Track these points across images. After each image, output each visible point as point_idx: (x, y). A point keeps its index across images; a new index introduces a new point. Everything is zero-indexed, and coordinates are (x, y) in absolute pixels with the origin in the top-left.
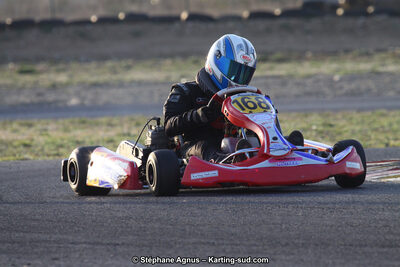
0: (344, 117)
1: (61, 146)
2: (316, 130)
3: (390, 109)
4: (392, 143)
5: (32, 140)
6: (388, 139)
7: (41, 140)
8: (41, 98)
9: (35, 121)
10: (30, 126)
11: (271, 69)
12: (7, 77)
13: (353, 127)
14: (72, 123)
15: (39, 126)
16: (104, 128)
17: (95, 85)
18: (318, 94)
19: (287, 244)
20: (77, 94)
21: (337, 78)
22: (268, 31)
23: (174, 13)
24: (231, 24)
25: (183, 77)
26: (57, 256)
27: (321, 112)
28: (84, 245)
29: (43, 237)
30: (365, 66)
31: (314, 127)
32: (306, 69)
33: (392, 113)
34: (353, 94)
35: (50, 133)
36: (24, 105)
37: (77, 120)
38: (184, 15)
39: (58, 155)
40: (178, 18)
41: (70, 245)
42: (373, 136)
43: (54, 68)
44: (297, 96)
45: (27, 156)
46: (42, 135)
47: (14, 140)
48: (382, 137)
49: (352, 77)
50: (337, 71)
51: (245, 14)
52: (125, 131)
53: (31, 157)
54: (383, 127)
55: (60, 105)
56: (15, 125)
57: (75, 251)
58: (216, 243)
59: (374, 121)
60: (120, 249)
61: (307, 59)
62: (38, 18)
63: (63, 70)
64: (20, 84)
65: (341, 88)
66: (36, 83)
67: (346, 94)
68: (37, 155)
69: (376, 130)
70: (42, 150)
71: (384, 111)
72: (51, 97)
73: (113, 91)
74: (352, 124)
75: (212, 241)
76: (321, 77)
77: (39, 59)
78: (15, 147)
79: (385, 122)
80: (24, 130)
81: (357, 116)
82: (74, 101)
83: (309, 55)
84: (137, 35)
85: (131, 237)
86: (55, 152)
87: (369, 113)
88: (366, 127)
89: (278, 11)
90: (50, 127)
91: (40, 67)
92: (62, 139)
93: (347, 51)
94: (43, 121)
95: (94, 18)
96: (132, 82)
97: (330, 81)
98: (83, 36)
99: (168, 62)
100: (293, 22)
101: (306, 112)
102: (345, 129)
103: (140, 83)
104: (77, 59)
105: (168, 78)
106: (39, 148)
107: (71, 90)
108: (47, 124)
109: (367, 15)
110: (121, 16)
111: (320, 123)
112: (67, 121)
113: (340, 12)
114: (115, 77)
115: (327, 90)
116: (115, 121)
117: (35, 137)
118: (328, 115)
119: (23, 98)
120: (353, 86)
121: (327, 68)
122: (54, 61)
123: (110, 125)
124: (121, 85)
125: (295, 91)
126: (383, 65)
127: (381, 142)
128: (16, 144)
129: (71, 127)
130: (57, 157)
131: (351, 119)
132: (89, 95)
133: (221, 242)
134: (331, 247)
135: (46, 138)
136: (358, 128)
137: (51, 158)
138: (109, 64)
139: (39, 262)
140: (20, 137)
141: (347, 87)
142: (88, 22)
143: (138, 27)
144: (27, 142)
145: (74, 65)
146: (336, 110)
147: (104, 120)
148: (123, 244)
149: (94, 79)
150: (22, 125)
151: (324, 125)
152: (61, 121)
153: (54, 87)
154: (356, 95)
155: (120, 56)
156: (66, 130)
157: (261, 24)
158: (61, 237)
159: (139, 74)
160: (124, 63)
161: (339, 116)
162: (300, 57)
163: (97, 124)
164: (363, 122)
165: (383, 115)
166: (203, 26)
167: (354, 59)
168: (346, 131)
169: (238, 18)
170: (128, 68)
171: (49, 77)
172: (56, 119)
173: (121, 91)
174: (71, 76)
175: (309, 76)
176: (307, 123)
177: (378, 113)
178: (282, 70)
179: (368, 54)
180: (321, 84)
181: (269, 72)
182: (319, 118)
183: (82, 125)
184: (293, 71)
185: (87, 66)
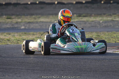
0: (103, 34)
1: (19, 40)
2: (95, 37)
3: (117, 31)
4: (117, 41)
5: (10, 38)
6: (116, 40)
7: (13, 38)
8: (13, 26)
9: (11, 33)
10: (10, 34)
11: (82, 19)
12: (3, 19)
13: (106, 36)
14: (22, 33)
15: (12, 35)
16: (32, 35)
17: (29, 23)
18: (95, 26)
19: (85, 71)
20: (24, 25)
21: (101, 22)
22: (81, 7)
23: (53, 2)
24: (70, 5)
25: (55, 21)
26: (16, 73)
27: (96, 32)
28: (25, 70)
29: (13, 67)
30: (109, 19)
31: (94, 36)
32: (92, 19)
33: (117, 33)
34: (105, 27)
35: (16, 37)
36: (8, 28)
37: (23, 33)
38: (56, 3)
39: (18, 43)
40: (54, 3)
41: (21, 70)
42: (111, 39)
43: (17, 17)
44: (89, 27)
45: (8, 43)
46: (13, 37)
47: (5, 38)
48: (114, 39)
49: (105, 22)
50: (102, 20)
51: (74, 2)
52: (38, 36)
53: (10, 44)
54: (114, 37)
55: (19, 28)
56: (5, 34)
57: (22, 72)
58: (64, 70)
59: (112, 35)
60: (35, 71)
61: (93, 16)
62: (12, 2)
63: (20, 18)
64: (7, 22)
65: (102, 25)
66: (12, 21)
67: (104, 27)
68: (11, 43)
69: (112, 37)
70: (13, 41)
71: (115, 32)
72: (16, 26)
73: (34, 24)
74: (105, 36)
75: (62, 69)
76: (96, 21)
77: (13, 15)
78: (5, 40)
79: (115, 35)
80: (8, 35)
81: (107, 33)
82: (23, 27)
83: (93, 15)
84: (42, 8)
85: (38, 68)
86: (17, 42)
87: (111, 33)
88: (110, 37)
89: (84, 2)
90: (15, 35)
91: (13, 17)
92: (19, 39)
93: (104, 14)
94: (13, 33)
95: (29, 3)
96: (41, 22)
97: (99, 23)
98: (26, 8)
99: (51, 16)
100: (89, 5)
101: (92, 32)
102: (103, 37)
103: (43, 22)
104: (24, 15)
105: (51, 21)
106: (12, 41)
107: (22, 24)
108: (15, 34)
109: (110, 3)
110: (37, 2)
111: (97, 35)
112: (21, 33)
113: (103, 2)
114: (35, 20)
115: (98, 25)
116: (35, 33)
117: (11, 38)
118: (98, 33)
119: (8, 26)
120: (106, 24)
121: (98, 19)
122: (17, 15)
123: (33, 34)
124: (37, 23)
125: (89, 25)
126: (115, 18)
127: (114, 41)
128: (5, 39)
129: (22, 35)
130: (17, 44)
131: (105, 34)
132: (28, 25)
133: (65, 70)
134: (98, 72)
135: (14, 38)
136: (107, 37)
137: (16, 44)
138: (34, 16)
139: (11, 75)
140: (6, 38)
141: (104, 25)
142: (28, 4)
143: (42, 6)
144: (9, 39)
145: (23, 17)
146: (101, 31)
147: (32, 33)
148: (36, 70)
149: (29, 21)
150: (7, 34)
151: (97, 36)
152: (19, 33)
153: (17, 23)
154: (107, 27)
155: (37, 14)
156: (20, 36)
157: (79, 6)
158: (18, 67)
159: (42, 19)
160: (38, 16)
161: (102, 33)
162: (91, 16)
163: (29, 34)
164: (108, 35)
165: (114, 33)
166: (62, 6)
167: (106, 16)
168: (103, 38)
169: (72, 4)
170: (39, 17)
171: (16, 20)
172: (17, 32)
173: (37, 24)
174: (22, 20)
175: (93, 21)
176: (92, 35)
177: (113, 32)
178: (85, 19)
179: (110, 15)
180: (96, 23)
181: (81, 20)
182: (95, 34)
183: (25, 34)
184: (88, 20)
185: (27, 17)
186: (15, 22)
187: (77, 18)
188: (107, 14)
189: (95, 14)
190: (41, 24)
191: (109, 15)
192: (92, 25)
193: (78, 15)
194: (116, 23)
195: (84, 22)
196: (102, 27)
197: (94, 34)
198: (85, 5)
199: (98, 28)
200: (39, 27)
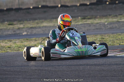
3: (122, 33)
4: (121, 44)
5: (11, 46)
6: (120, 42)
8: (15, 32)
10: (11, 41)
11: (86, 21)
12: (5, 26)
14: (24, 40)
15: (14, 41)
16: (34, 41)
17: (32, 28)
18: (100, 29)
20: (26, 31)
21: (106, 24)
22: (86, 10)
24: (74, 8)
27: (101, 34)
30: (115, 20)
31: (98, 39)
32: (97, 21)
33: (123, 34)
34: (111, 28)
35: (17, 43)
36: (10, 35)
38: (59, 6)
40: (57, 7)
42: (116, 42)
43: (19, 23)
44: (94, 30)
45: (8, 51)
46: (14, 44)
49: (111, 23)
50: (107, 21)
51: (78, 5)
54: (119, 38)
55: (21, 34)
56: (6, 41)
59: (117, 37)
61: (97, 18)
62: (14, 8)
63: (22, 24)
64: (8, 29)
65: (107, 27)
66: (13, 28)
67: (109, 29)
68: (12, 50)
69: (117, 39)
71: (120, 34)
72: (18, 32)
73: (37, 30)
74: (110, 38)
76: (101, 23)
77: (15, 20)
79: (120, 37)
80: (9, 42)
81: (112, 35)
82: (25, 33)
83: (98, 17)
84: (45, 12)
87: (115, 34)
88: (114, 39)
89: (88, 4)
90: (17, 42)
91: (15, 23)
92: (20, 45)
93: (110, 15)
94: (15, 40)
95: (31, 7)
96: (43, 26)
97: (104, 25)
98: (28, 13)
99: (55, 20)
100: (93, 6)
101: (96, 35)
102: (108, 39)
103: (45, 27)
104: (27, 20)
105: (54, 25)
106: (13, 48)
107: (24, 30)
108: (16, 40)
109: (116, 4)
110: (40, 6)
111: (101, 37)
113: (108, 3)
114: (38, 25)
115: (103, 27)
116: (37, 39)
117: (12, 45)
118: (103, 35)
119: (9, 33)
120: (111, 26)
121: (103, 21)
122: (20, 21)
123: (36, 40)
124: (40, 27)
125: (93, 28)
126: (121, 19)
127: (118, 43)
128: (6, 47)
129: (23, 41)
130: (18, 51)
131: (110, 36)
132: (30, 31)
135: (15, 45)
136: (112, 39)
137: (16, 51)
138: (36, 21)
140: (7, 45)
141: (109, 26)
143: (45, 9)
145: (25, 22)
146: (105, 34)
147: (34, 39)
148: (33, 78)
150: (8, 41)
152: (20, 39)
153: (19, 29)
155: (40, 19)
156: (22, 42)
157: (83, 8)
159: (45, 24)
160: (41, 21)
161: (106, 35)
162: (95, 17)
163: (31, 40)
164: (113, 37)
165: (120, 35)
166: (65, 9)
167: (112, 18)
168: (108, 40)
169: (76, 6)
170: (43, 22)
171: (18, 26)
173: (40, 29)
174: (24, 25)
175: (98, 23)
176: (96, 38)
177: (118, 34)
178: (89, 21)
179: (116, 16)
180: (101, 25)
181: (85, 23)
182: (100, 36)
183: (27, 41)
184: (92, 22)
185: (29, 22)
186: (17, 28)
187: (82, 21)
188: (113, 15)
189: (100, 16)
190: (44, 29)
191: (114, 16)
192: (97, 27)
193: (82, 18)
194: (122, 24)
195: (88, 25)
196: (108, 29)
197: (98, 36)
198: (90, 6)
199: (103, 30)
200: (42, 32)
